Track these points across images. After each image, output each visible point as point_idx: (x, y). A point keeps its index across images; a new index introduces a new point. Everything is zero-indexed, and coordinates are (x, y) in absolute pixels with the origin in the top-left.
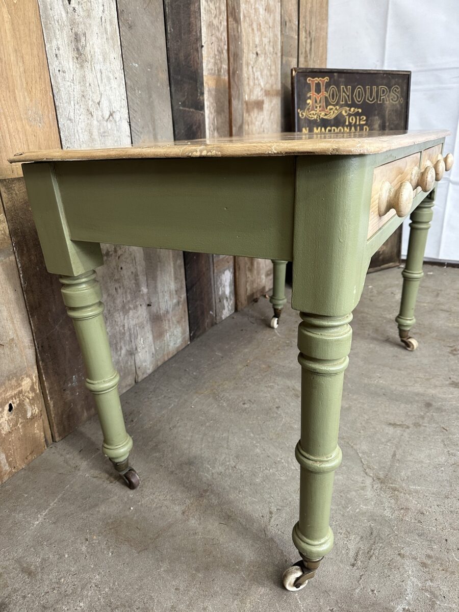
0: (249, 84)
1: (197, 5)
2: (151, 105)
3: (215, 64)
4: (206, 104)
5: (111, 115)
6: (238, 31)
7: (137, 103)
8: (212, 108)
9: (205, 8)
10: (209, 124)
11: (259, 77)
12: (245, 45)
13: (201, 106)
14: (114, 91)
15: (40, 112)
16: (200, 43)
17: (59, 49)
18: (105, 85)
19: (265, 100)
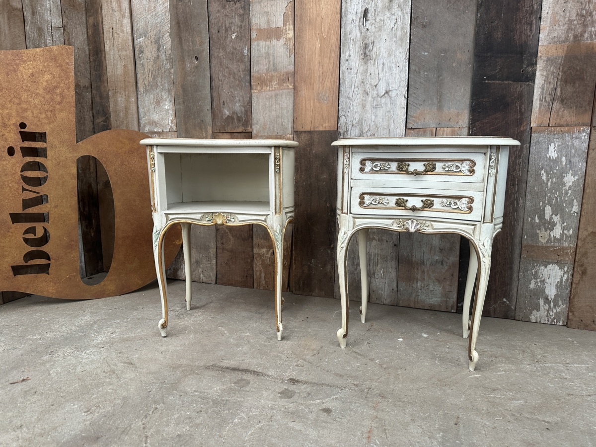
2: (440, 83)
4: (538, 74)
5: (387, 92)
7: (420, 82)
8: (551, 77)
13: (527, 77)
14: (394, 76)
15: (327, 95)
16: (537, 15)
17: (350, 56)
18: (386, 72)
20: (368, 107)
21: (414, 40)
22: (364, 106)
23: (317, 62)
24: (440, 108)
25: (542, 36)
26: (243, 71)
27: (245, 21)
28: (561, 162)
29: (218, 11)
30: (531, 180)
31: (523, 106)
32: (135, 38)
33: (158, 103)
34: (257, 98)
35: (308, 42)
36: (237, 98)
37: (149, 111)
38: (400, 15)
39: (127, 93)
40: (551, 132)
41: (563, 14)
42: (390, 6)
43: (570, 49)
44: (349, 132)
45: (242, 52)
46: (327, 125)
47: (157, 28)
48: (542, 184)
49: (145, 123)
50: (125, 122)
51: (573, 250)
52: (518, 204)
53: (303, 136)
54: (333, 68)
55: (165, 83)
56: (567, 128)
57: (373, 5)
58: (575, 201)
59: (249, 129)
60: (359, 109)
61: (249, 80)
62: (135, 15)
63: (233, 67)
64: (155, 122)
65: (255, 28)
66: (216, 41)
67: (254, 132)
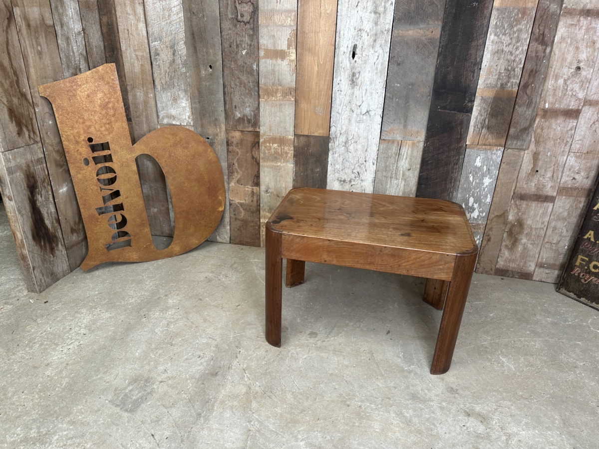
0: (554, 94)
1: (481, 41)
2: (406, 108)
3: (499, 79)
4: (475, 108)
5: (368, 112)
6: (544, 52)
7: (393, 106)
8: (483, 111)
9: (493, 42)
10: (476, 122)
11: (577, 89)
12: (555, 63)
13: (467, 110)
14: (374, 100)
15: (322, 109)
16: (478, 66)
17: (341, 81)
18: (368, 96)
19: (586, 109)
20: (353, 121)
21: (390, 74)
22: (350, 120)
23: (314, 83)
24: (405, 126)
25: (480, 82)
26: (252, 83)
27: (254, 40)
28: (483, 169)
29: (230, 29)
30: (462, 180)
31: (462, 130)
32: (150, 42)
33: (175, 100)
34: (264, 105)
35: (308, 65)
36: (247, 104)
37: (166, 106)
38: (381, 53)
39: (145, 89)
40: (479, 149)
41: (495, 67)
42: (373, 45)
43: (497, 93)
44: (338, 138)
45: (251, 67)
46: (321, 131)
47: (171, 35)
48: (469, 183)
49: (164, 116)
50: (144, 114)
51: (484, 226)
52: (452, 195)
53: (301, 138)
54: (327, 88)
55: (181, 84)
56: (489, 147)
57: (361, 43)
58: (489, 196)
59: (258, 130)
60: (346, 122)
61: (258, 90)
62: (149, 20)
63: (244, 78)
64: (173, 116)
65: (263, 47)
66: (228, 54)
67: (262, 132)
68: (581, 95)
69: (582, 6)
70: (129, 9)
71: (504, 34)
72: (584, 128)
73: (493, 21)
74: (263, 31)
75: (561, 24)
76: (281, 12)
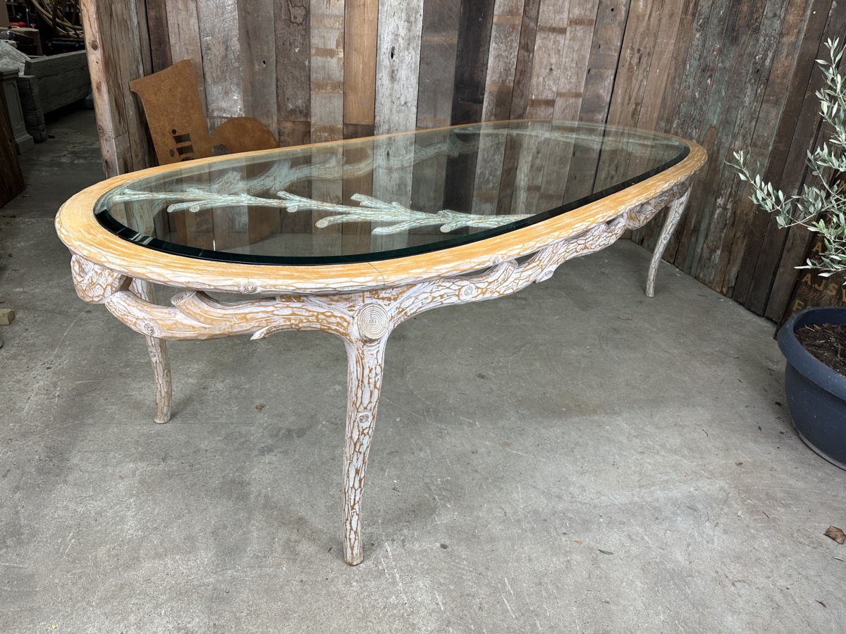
0: (538, 89)
2: (435, 100)
3: (500, 76)
4: (485, 99)
5: (405, 103)
6: (529, 57)
8: (491, 102)
9: (494, 48)
10: (486, 111)
11: (552, 84)
12: (536, 65)
13: (480, 102)
14: (410, 92)
15: (367, 101)
16: (485, 67)
17: (382, 76)
18: (405, 90)
19: (558, 99)
20: (394, 111)
21: (422, 71)
22: (391, 110)
23: (360, 78)
24: (435, 116)
25: (488, 79)
26: (304, 77)
27: (306, 40)
29: (283, 29)
32: (202, 37)
33: (226, 93)
34: (315, 97)
35: (354, 63)
36: (299, 97)
37: (217, 99)
38: (414, 54)
41: (497, 68)
42: (408, 48)
43: (500, 88)
44: (382, 126)
45: (304, 63)
46: (367, 121)
47: (224, 32)
49: (214, 109)
53: (350, 127)
54: (371, 83)
55: (234, 78)
57: (398, 46)
59: (309, 120)
60: (388, 112)
61: (309, 84)
62: (201, 16)
63: (297, 73)
64: (224, 109)
65: (314, 46)
66: (283, 50)
67: (313, 122)
68: (554, 89)
69: (549, 25)
70: (180, 5)
71: (502, 43)
72: (558, 114)
73: (494, 33)
74: (314, 32)
75: (538, 37)
76: (330, 16)
